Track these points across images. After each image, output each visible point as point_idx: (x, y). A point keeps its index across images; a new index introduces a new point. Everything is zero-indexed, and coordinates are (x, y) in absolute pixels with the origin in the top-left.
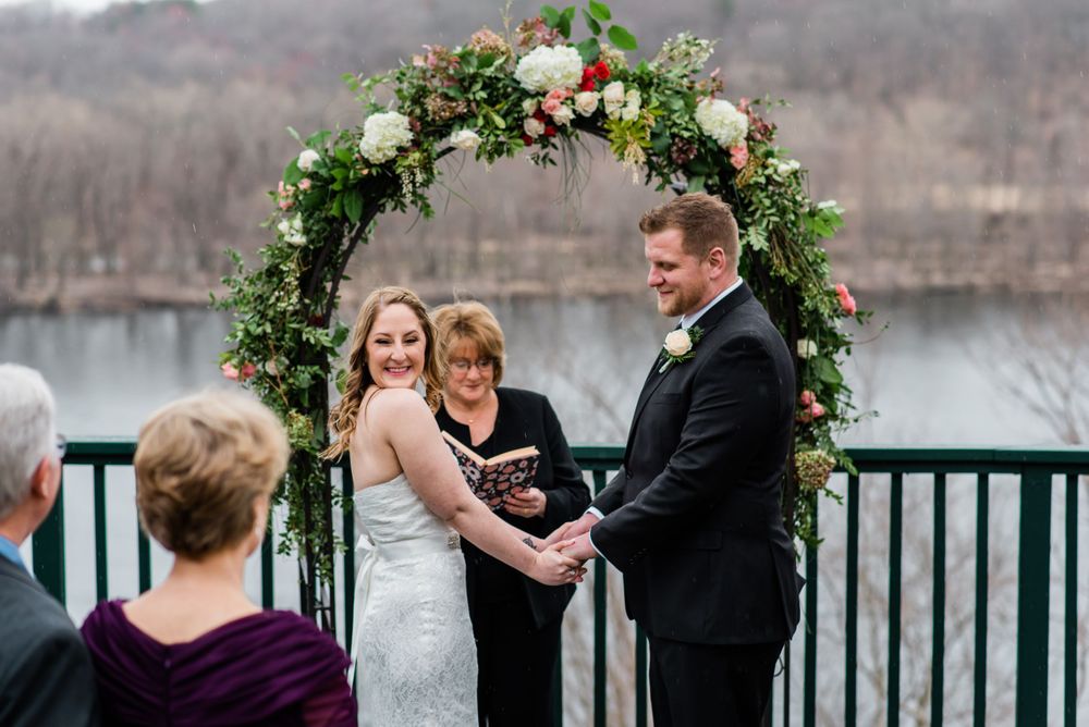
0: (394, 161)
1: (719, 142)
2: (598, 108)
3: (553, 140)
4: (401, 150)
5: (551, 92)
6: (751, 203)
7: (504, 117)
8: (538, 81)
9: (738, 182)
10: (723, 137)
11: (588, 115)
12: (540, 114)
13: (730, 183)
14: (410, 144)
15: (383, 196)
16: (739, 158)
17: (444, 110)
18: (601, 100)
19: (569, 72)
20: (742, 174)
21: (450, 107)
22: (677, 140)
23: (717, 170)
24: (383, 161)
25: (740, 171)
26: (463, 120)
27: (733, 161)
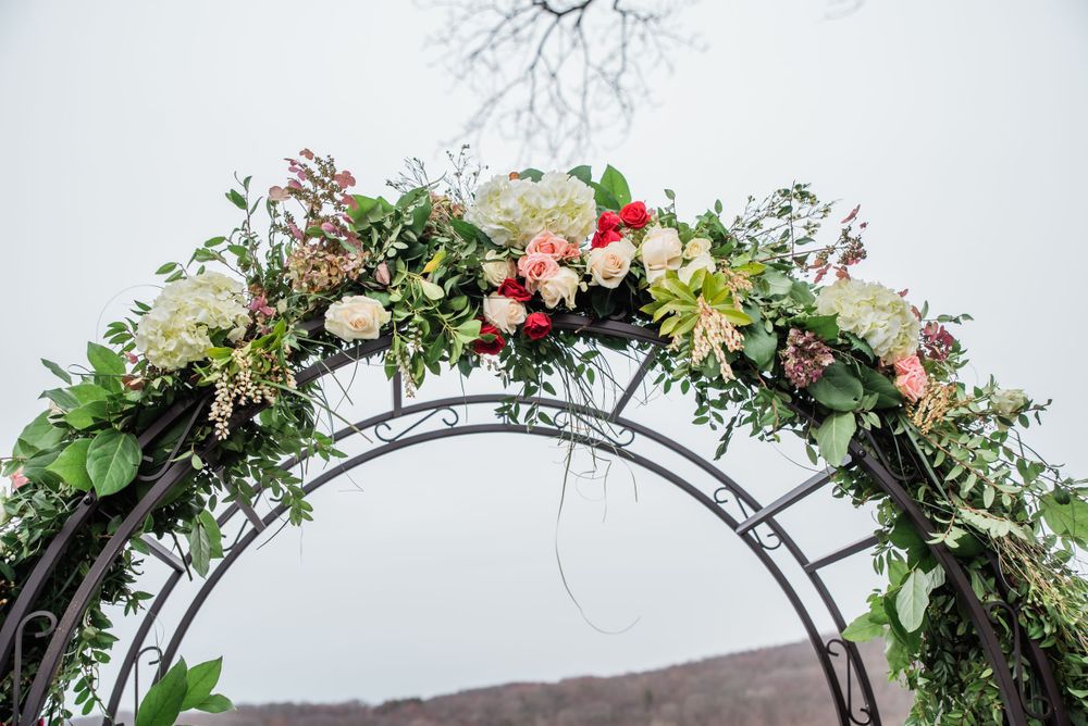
0: (205, 363)
1: (873, 342)
2: (630, 276)
3: (545, 377)
4: (220, 338)
5: (537, 238)
6: (949, 463)
7: (441, 283)
8: (507, 213)
9: (917, 423)
10: (881, 331)
11: (613, 285)
12: (515, 287)
13: (899, 431)
14: (241, 331)
15: (185, 448)
16: (912, 381)
17: (315, 268)
18: (637, 263)
19: (571, 202)
20: (922, 409)
21: (331, 264)
22: (792, 332)
23: (870, 402)
24: (179, 362)
25: (916, 407)
26: (357, 287)
27: (900, 381)
